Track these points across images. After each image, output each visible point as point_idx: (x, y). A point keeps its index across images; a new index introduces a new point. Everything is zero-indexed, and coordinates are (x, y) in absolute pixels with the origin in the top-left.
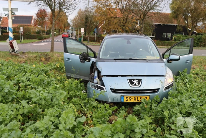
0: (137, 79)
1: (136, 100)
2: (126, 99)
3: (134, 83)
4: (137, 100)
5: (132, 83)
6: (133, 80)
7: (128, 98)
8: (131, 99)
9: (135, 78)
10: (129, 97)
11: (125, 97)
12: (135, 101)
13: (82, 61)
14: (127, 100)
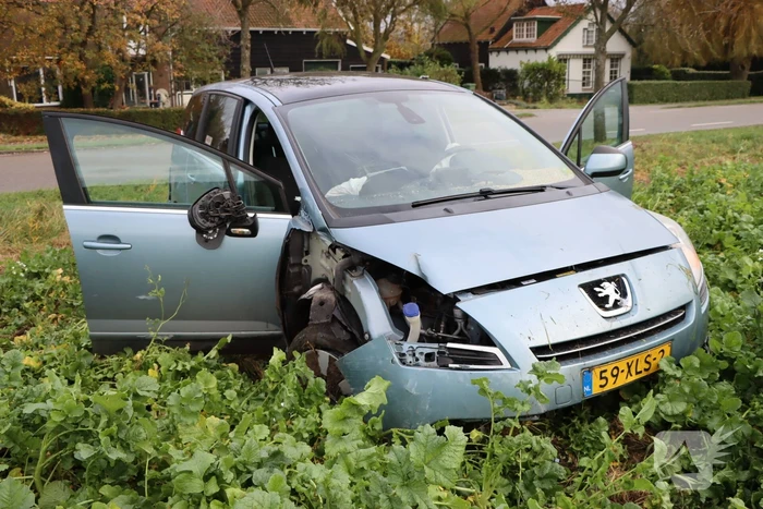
0: (609, 280)
1: (633, 372)
2: (601, 378)
3: (607, 297)
4: (637, 373)
5: (601, 302)
6: (598, 283)
7: (608, 374)
8: (617, 376)
9: (602, 277)
10: (609, 368)
11: (598, 371)
12: (631, 379)
13: (207, 240)
14: (604, 382)
